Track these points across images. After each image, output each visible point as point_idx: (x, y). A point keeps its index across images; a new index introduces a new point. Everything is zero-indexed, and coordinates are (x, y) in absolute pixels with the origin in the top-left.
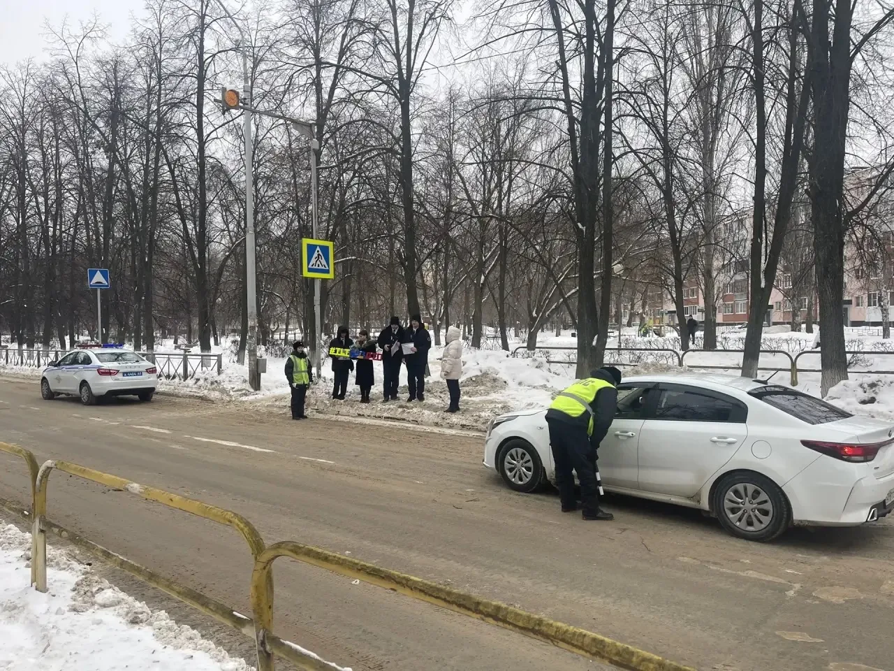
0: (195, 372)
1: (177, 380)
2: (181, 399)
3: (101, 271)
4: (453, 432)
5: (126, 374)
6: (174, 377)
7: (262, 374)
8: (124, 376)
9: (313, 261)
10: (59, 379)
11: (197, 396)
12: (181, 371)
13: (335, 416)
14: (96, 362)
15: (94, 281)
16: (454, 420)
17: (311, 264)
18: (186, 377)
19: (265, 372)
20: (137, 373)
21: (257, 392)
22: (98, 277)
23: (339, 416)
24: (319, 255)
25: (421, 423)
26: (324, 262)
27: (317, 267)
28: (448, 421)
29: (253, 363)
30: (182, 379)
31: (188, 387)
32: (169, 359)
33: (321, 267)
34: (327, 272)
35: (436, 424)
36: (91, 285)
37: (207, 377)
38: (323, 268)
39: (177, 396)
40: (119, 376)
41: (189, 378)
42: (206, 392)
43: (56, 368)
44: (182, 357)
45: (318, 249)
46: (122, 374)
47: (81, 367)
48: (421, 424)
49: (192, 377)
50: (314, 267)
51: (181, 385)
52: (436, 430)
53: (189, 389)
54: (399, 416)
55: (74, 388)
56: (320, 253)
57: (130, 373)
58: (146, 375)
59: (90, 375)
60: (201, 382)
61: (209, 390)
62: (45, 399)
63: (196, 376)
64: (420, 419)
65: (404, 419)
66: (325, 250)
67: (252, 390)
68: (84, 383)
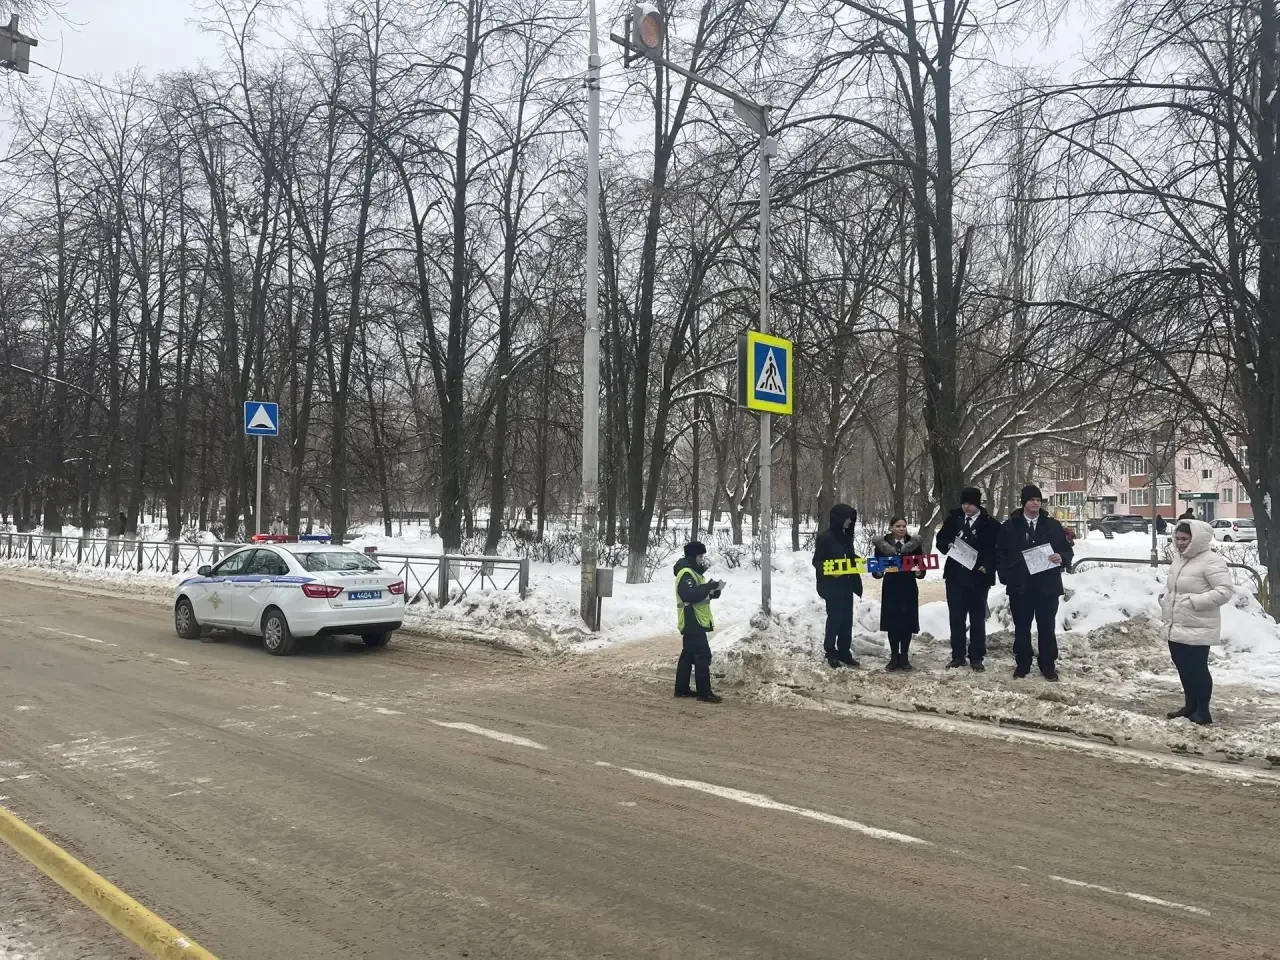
0: (464, 592)
1: (423, 605)
2: (447, 645)
3: (265, 406)
4: (1243, 773)
5: (354, 595)
6: (417, 599)
7: (604, 599)
8: (350, 599)
9: (763, 376)
10: (215, 601)
11: (481, 641)
12: (433, 587)
13: (845, 705)
14: (297, 570)
15: (253, 423)
16: (1240, 743)
17: (759, 384)
18: (444, 598)
19: (609, 594)
20: (374, 594)
21: (597, 633)
22: (261, 417)
23: (858, 707)
24: (771, 365)
25: (1127, 744)
26: (778, 379)
27: (768, 390)
28: (1219, 745)
29: (590, 577)
30: (436, 605)
31: (451, 619)
32: (407, 564)
33: (774, 391)
34: (781, 400)
35: (1181, 750)
36: (249, 431)
37: (496, 601)
38: (777, 392)
39: (436, 637)
40: (342, 599)
41: (451, 602)
42: (495, 631)
43: (209, 579)
44: (437, 561)
45: (771, 353)
46: (346, 596)
47: (266, 579)
48: (1126, 746)
49: (460, 600)
50: (763, 390)
51: (435, 615)
52: (1181, 764)
53: (455, 625)
54: (1046, 720)
55: (249, 619)
56: (774, 362)
57: (362, 592)
58: (387, 597)
59: (285, 596)
60: (482, 612)
61: (501, 627)
62: (183, 636)
63: (469, 599)
64: (1120, 734)
65: (1066, 730)
66: (780, 354)
67: (587, 630)
68: (272, 611)
